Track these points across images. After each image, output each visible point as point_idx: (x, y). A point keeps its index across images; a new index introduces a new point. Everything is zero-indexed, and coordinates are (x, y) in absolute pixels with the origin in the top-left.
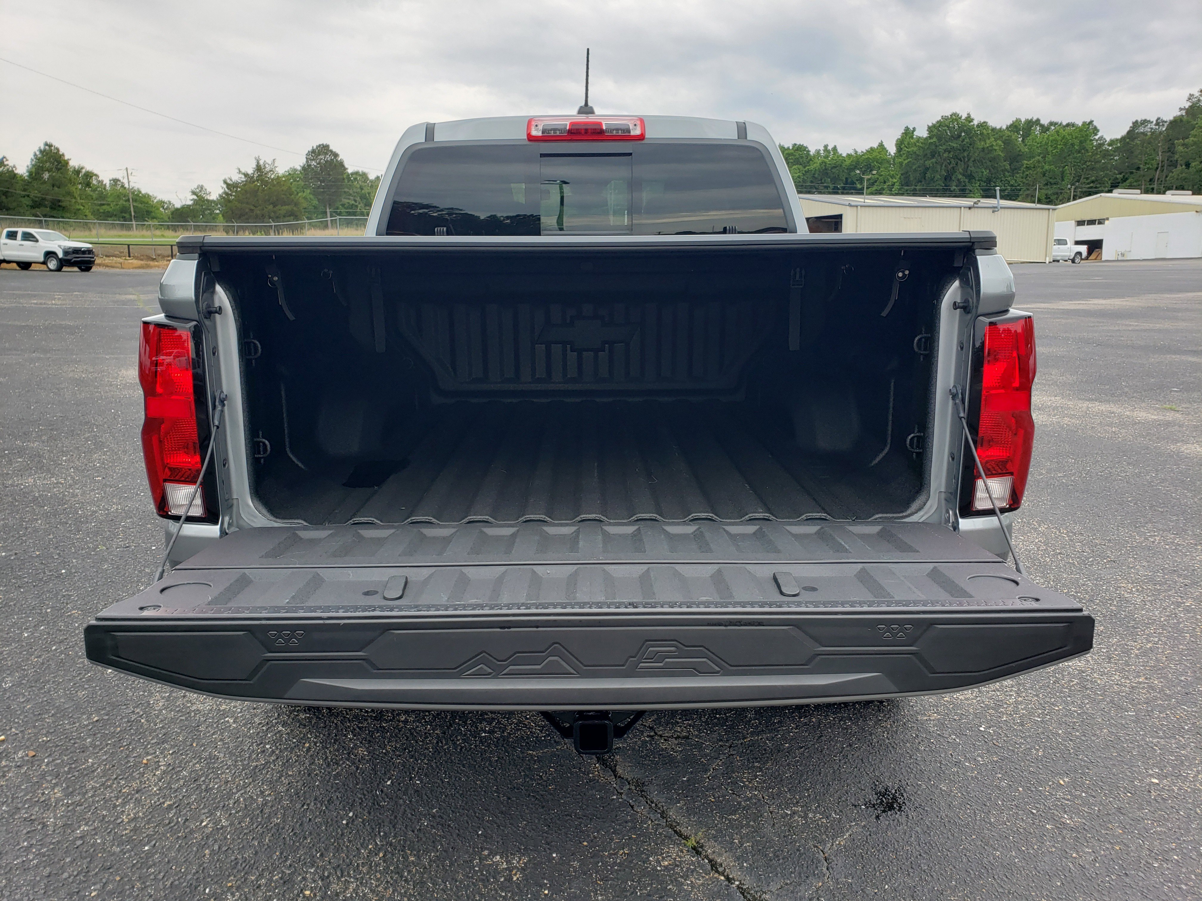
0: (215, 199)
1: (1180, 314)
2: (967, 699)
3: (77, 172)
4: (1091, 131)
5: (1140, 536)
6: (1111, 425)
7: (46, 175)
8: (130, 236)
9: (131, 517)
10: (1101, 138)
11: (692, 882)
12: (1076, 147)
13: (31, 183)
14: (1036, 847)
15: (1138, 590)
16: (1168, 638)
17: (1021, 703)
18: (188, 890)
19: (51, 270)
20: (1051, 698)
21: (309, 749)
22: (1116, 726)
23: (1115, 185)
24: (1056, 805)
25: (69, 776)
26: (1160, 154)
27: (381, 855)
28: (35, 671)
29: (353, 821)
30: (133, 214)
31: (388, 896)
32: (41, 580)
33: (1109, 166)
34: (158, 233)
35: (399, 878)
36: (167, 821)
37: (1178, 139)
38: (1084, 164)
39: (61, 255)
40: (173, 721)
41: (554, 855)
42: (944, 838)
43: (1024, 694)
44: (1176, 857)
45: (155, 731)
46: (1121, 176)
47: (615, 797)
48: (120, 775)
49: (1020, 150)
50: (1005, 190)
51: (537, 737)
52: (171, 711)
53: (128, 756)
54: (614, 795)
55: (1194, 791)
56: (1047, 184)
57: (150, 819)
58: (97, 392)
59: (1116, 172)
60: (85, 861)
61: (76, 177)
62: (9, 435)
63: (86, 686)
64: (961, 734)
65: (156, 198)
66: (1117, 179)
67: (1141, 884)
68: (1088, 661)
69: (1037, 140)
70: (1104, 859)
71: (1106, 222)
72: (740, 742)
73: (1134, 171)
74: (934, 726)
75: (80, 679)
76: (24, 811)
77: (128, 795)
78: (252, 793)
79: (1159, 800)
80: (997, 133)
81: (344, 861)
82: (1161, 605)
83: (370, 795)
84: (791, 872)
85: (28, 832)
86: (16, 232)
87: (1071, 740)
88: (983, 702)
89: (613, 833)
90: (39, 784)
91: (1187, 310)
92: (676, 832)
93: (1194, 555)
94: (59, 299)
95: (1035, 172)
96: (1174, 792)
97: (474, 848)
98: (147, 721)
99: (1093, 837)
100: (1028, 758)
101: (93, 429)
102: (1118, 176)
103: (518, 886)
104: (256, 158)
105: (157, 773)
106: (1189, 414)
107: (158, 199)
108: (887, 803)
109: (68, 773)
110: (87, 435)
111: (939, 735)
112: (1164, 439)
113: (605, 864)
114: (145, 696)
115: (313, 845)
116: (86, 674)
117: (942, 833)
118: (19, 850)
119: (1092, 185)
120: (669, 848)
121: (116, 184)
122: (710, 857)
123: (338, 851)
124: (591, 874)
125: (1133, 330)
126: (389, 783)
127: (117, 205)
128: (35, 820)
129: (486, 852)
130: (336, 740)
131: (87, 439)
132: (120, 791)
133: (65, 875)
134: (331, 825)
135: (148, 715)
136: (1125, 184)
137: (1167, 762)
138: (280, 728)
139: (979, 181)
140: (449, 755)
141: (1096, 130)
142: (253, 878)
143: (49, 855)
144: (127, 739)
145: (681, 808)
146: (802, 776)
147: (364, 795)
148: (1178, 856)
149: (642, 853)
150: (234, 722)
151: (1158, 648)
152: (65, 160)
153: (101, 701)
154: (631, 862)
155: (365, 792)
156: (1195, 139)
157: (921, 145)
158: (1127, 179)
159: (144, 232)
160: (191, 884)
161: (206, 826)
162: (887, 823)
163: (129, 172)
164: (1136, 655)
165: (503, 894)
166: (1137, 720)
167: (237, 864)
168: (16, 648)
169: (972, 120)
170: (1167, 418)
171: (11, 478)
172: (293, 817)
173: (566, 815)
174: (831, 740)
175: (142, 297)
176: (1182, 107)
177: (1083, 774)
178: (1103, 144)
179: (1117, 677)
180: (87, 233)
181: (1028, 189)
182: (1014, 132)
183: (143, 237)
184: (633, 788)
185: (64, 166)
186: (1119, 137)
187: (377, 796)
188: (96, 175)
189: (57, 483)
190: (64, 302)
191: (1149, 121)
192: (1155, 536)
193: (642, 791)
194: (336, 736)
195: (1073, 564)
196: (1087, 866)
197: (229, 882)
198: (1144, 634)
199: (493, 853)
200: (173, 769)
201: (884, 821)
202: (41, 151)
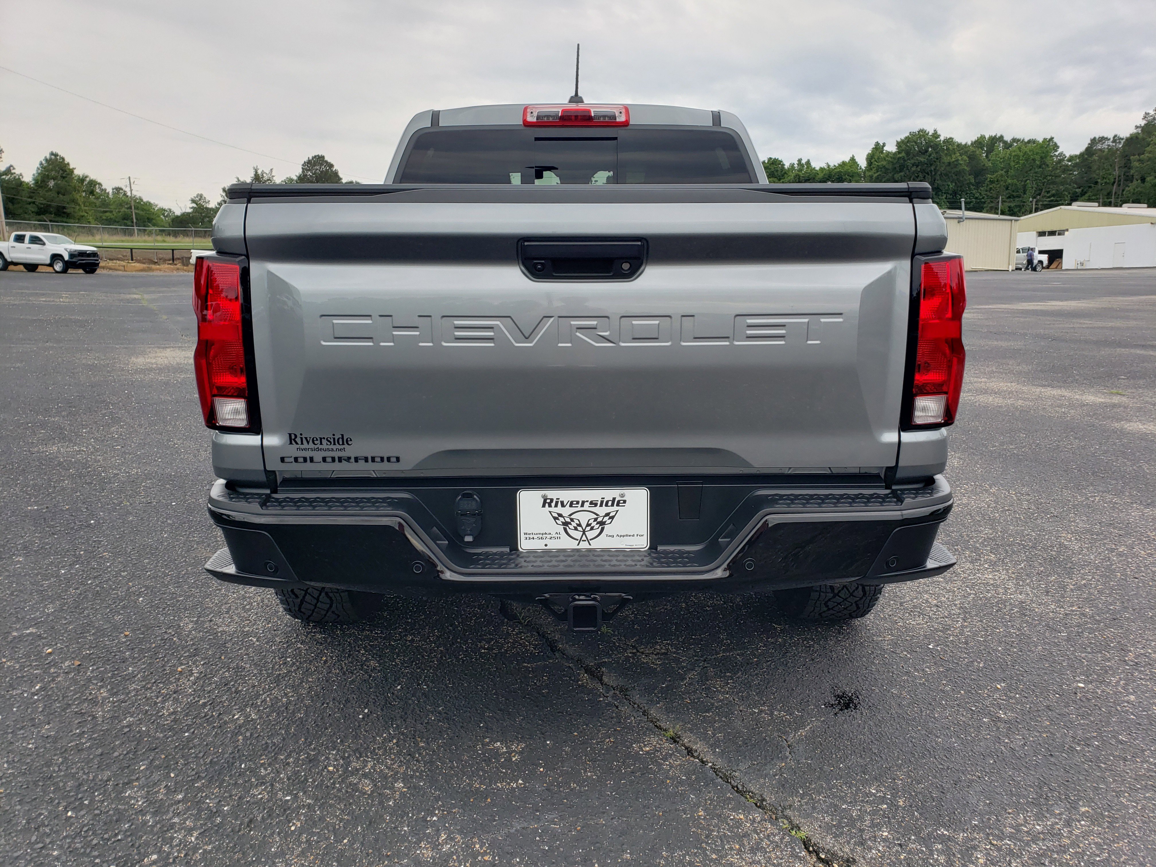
0: (214, 207)
1: (1131, 314)
2: (919, 624)
3: (82, 180)
4: (1052, 147)
5: (1082, 496)
6: (1060, 406)
7: (51, 183)
8: (132, 241)
9: (151, 479)
10: (1061, 154)
11: (670, 763)
12: (1038, 163)
13: (36, 190)
14: (973, 735)
15: (1076, 539)
16: (1101, 576)
17: (966, 627)
18: (226, 765)
19: (57, 272)
20: (993, 623)
21: (326, 662)
22: (1049, 644)
23: (1074, 198)
24: (994, 704)
25: (113, 680)
26: (1117, 169)
27: (395, 741)
28: (74, 600)
29: (368, 716)
30: (135, 220)
31: (402, 771)
32: (72, 528)
33: (1069, 180)
34: (159, 238)
35: (411, 759)
36: (203, 715)
37: (1134, 155)
38: (1044, 178)
39: (66, 258)
40: (202, 639)
41: (548, 742)
42: (894, 729)
43: (969, 620)
44: (1096, 743)
45: (187, 647)
46: (1080, 190)
47: (601, 699)
48: (158, 680)
49: (984, 165)
50: (971, 202)
51: (531, 653)
52: (200, 631)
53: (164, 666)
54: (601, 697)
55: (1115, 693)
56: (1009, 197)
57: (188, 713)
58: (110, 376)
59: (1075, 186)
60: (133, 743)
61: (80, 185)
62: (31, 411)
63: (121, 612)
64: (912, 651)
65: (156, 206)
66: (1077, 193)
67: (1064, 762)
68: (1029, 594)
69: (1000, 155)
70: (1032, 743)
71: (1066, 233)
72: (713, 657)
73: (1092, 185)
74: (888, 645)
75: (116, 606)
76: (74, 707)
77: (167, 695)
78: (277, 694)
79: (1084, 699)
80: (962, 149)
81: (361, 745)
82: (1097, 550)
83: (383, 697)
84: (758, 756)
85: (79, 723)
86: (24, 236)
87: (1009, 655)
88: (933, 626)
89: (600, 726)
90: (86, 686)
91: (1138, 310)
92: (656, 726)
93: (1130, 511)
94: (67, 297)
95: (998, 186)
96: (1097, 693)
97: (476, 737)
98: (179, 639)
99: (1024, 728)
100: (970, 668)
101: (108, 406)
102: (1077, 190)
103: (516, 764)
104: (254, 168)
105: (191, 679)
106: (1134, 398)
107: (158, 207)
108: (844, 704)
109: (111, 678)
110: (104, 412)
111: (892, 652)
112: (1109, 418)
113: (593, 749)
114: (176, 620)
115: (334, 734)
116: (120, 603)
117: (892, 725)
118: (72, 735)
119: (1052, 198)
120: (650, 738)
121: (118, 193)
122: (686, 745)
123: (356, 738)
124: (581, 757)
125: (1088, 328)
126: (399, 687)
127: (119, 212)
128: (85, 713)
129: (487, 740)
130: (349, 656)
131: (104, 415)
132: (159, 692)
133: (116, 754)
134: (349, 718)
135: (179, 635)
136: (1083, 198)
137: (1093, 672)
138: (299, 645)
139: (945, 193)
140: (452, 667)
141: (1056, 147)
142: (282, 757)
143: (99, 739)
144: (162, 653)
145: (661, 708)
146: (768, 683)
147: (377, 697)
148: (1098, 742)
149: (627, 741)
150: (257, 641)
151: (1091, 584)
152: (69, 169)
153: (136, 623)
154: (617, 747)
155: (378, 694)
156: (1150, 155)
157: (890, 159)
158: (1086, 193)
159: (146, 238)
160: (228, 761)
161: (238, 719)
162: (843, 718)
163: (132, 181)
164: (1072, 590)
165: (504, 771)
166: (1068, 639)
167: (267, 747)
168: (55, 581)
169: (939, 136)
170: (1113, 401)
171: (37, 446)
172: (314, 712)
173: (559, 713)
174: (795, 655)
175: (146, 296)
176: (1138, 125)
177: (1019, 680)
178: (1063, 160)
179: (1053, 606)
180: (90, 238)
181: (992, 202)
182: (978, 148)
183: (145, 242)
184: (618, 692)
185: (68, 174)
186: (1078, 153)
187: (389, 698)
188: (100, 184)
189: (80, 451)
190: (71, 300)
191: (1107, 138)
192: (1095, 496)
193: (625, 695)
194: (350, 651)
195: (1020, 518)
196: (1017, 749)
197: (262, 760)
198: (1079, 573)
199: (493, 741)
200: (205, 676)
201: (841, 718)
202: (46, 160)
